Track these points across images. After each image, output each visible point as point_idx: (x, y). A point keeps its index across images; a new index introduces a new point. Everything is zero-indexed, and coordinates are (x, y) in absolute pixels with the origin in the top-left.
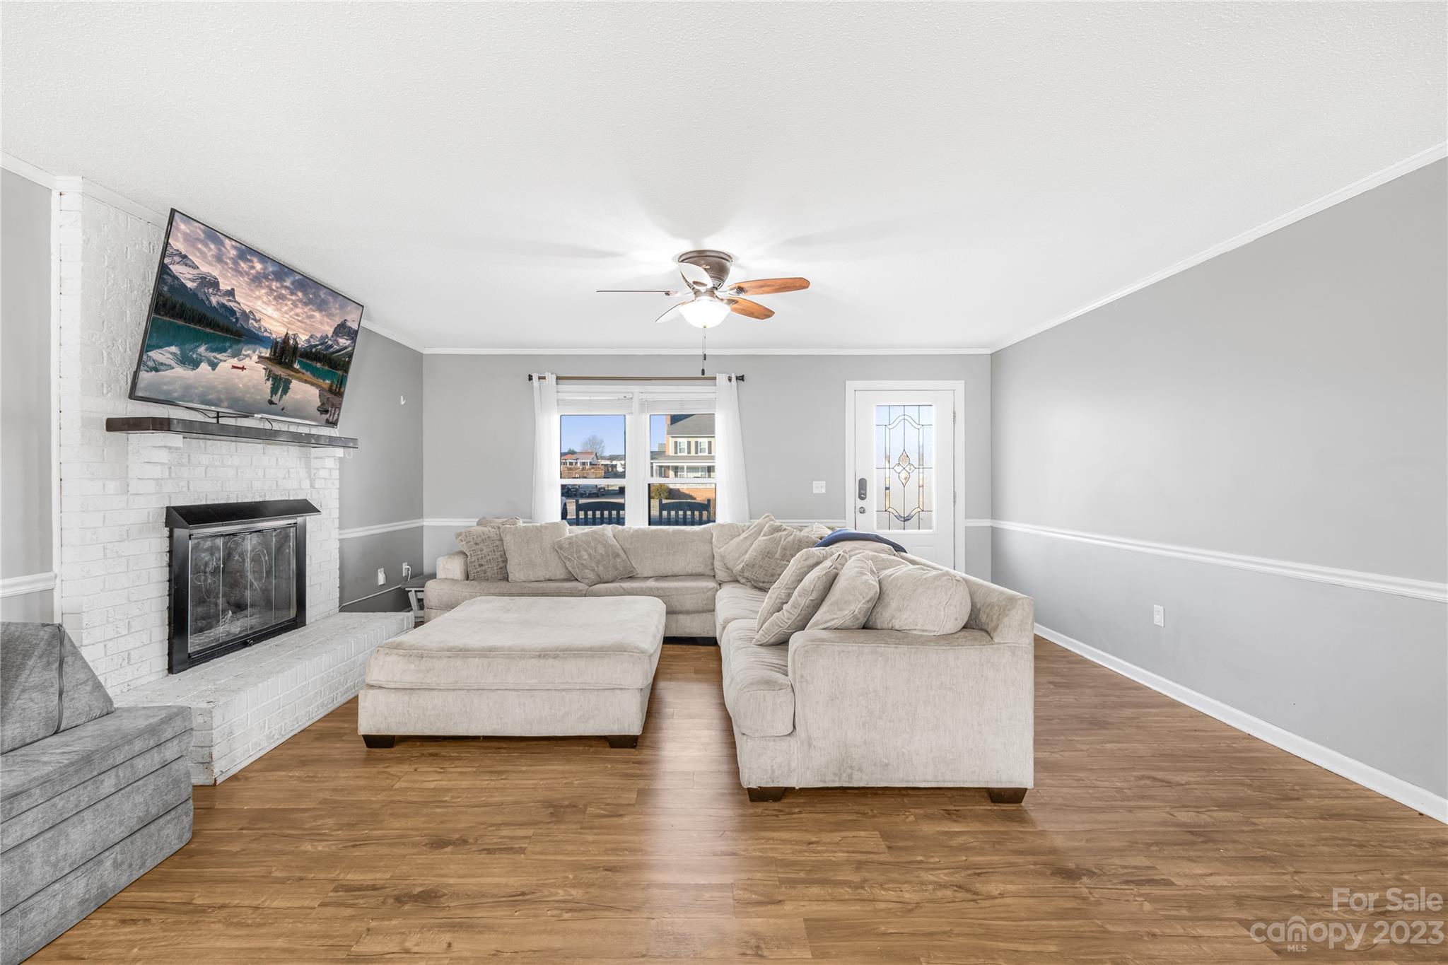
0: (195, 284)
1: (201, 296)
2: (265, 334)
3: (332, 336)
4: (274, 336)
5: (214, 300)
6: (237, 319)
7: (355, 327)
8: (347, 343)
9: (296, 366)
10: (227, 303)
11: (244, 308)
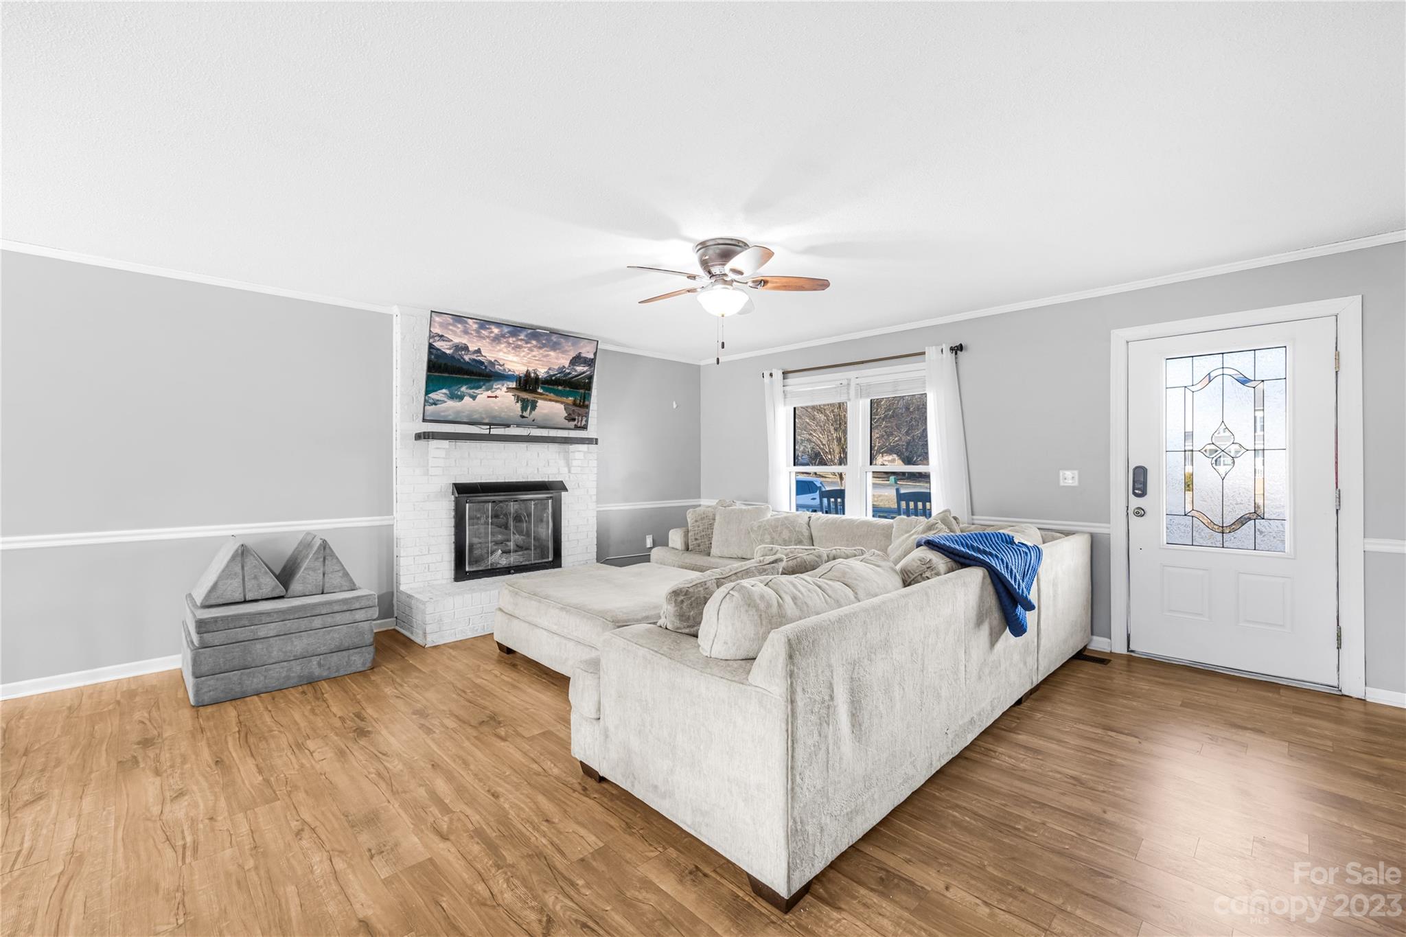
0: (452, 351)
1: (457, 357)
2: (510, 373)
3: (569, 366)
4: (517, 373)
5: (467, 358)
6: (486, 367)
7: (591, 356)
8: (585, 369)
9: (540, 390)
10: (476, 358)
11: (490, 359)
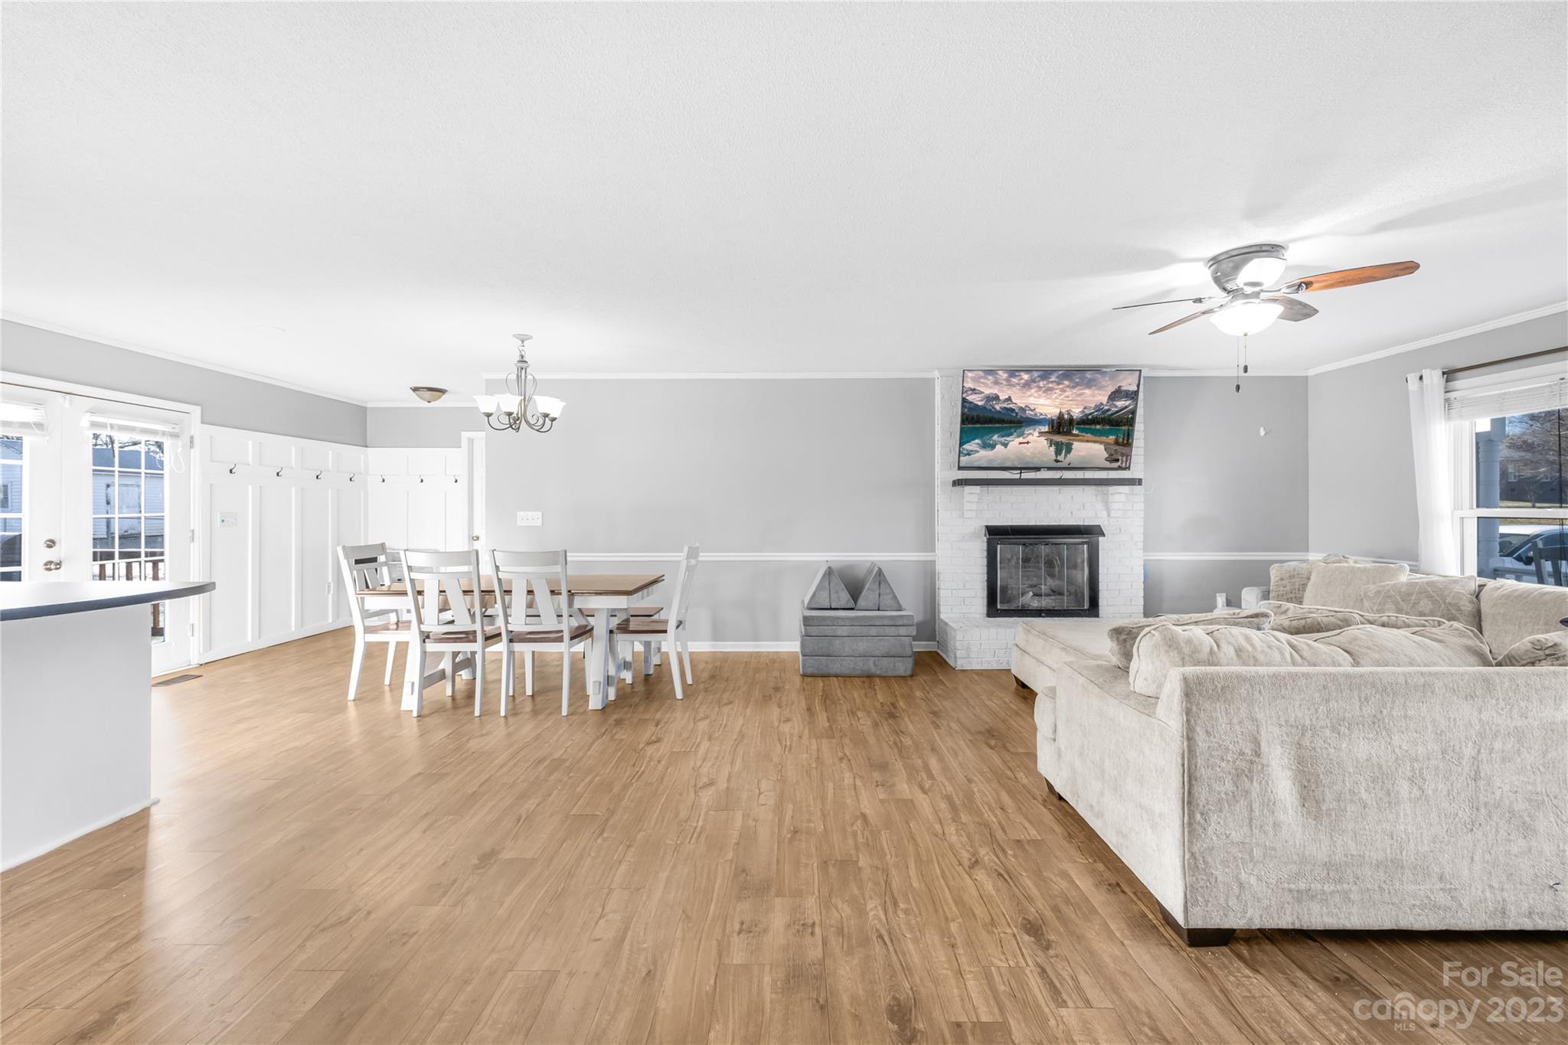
0: (983, 402)
1: (988, 407)
2: (1041, 417)
3: (1108, 402)
4: (1049, 416)
5: (998, 407)
6: (1017, 414)
7: (1135, 388)
8: (1128, 403)
9: (1075, 432)
10: (1007, 406)
11: (1021, 405)
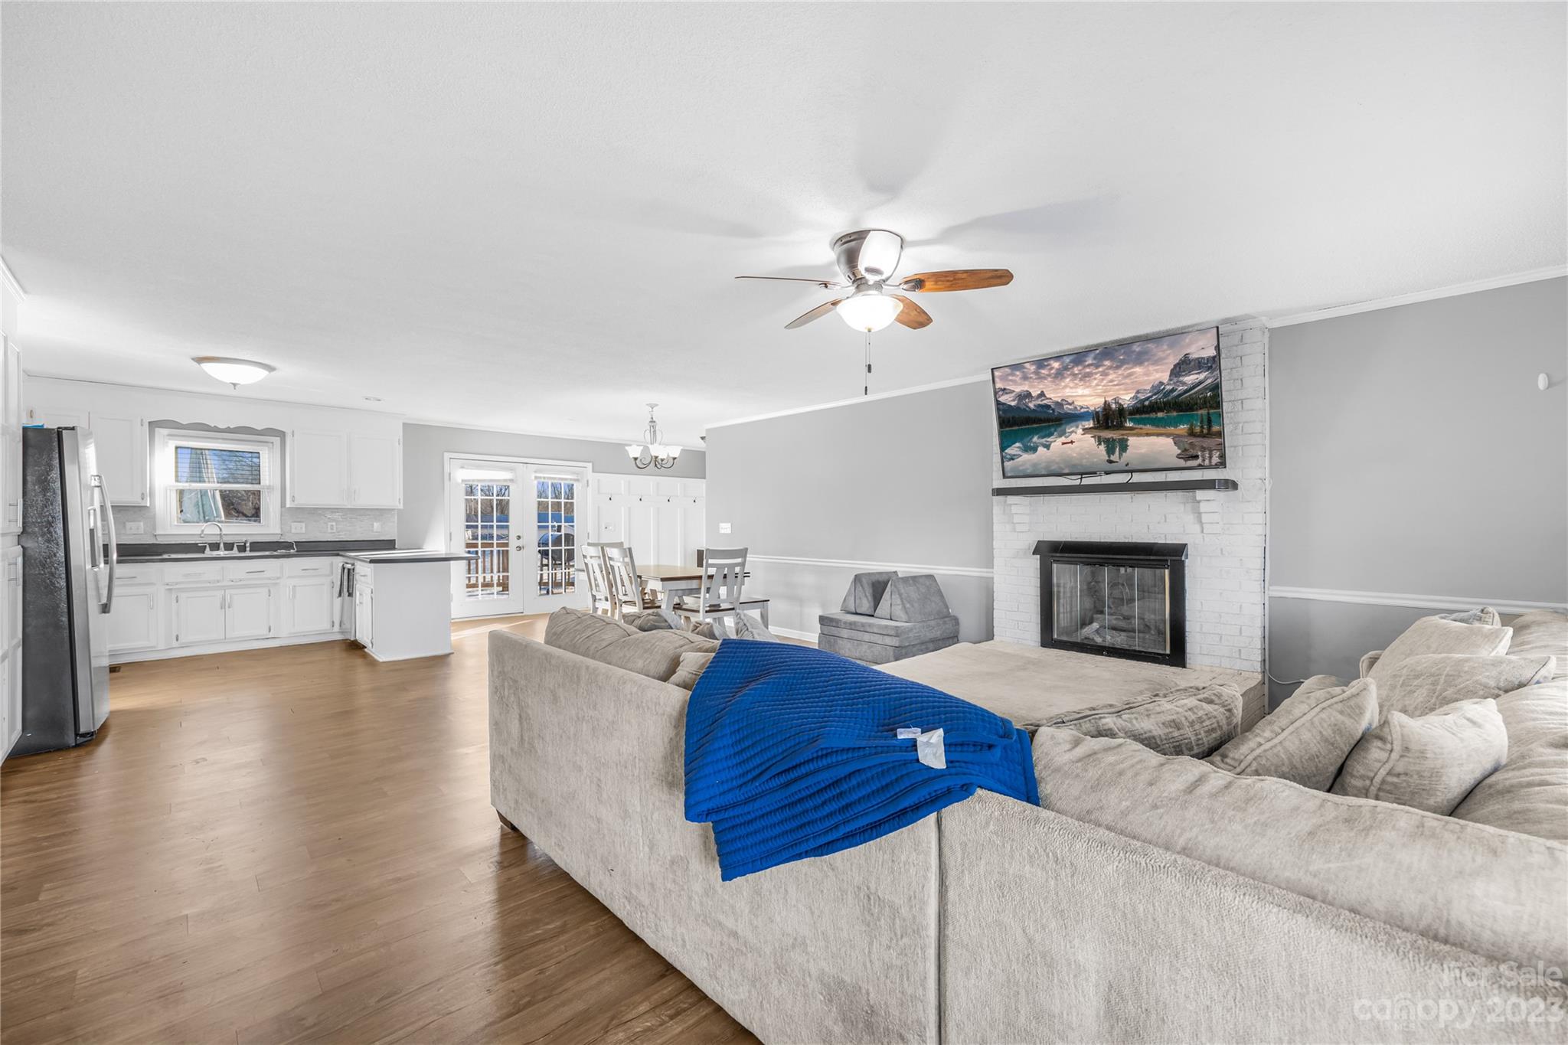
0: (1016, 402)
1: (1022, 407)
2: (1082, 410)
3: (1170, 380)
4: (1092, 408)
5: (1031, 405)
6: (1053, 410)
8: (1202, 376)
9: (1128, 424)
10: (1041, 403)
11: (1056, 399)
